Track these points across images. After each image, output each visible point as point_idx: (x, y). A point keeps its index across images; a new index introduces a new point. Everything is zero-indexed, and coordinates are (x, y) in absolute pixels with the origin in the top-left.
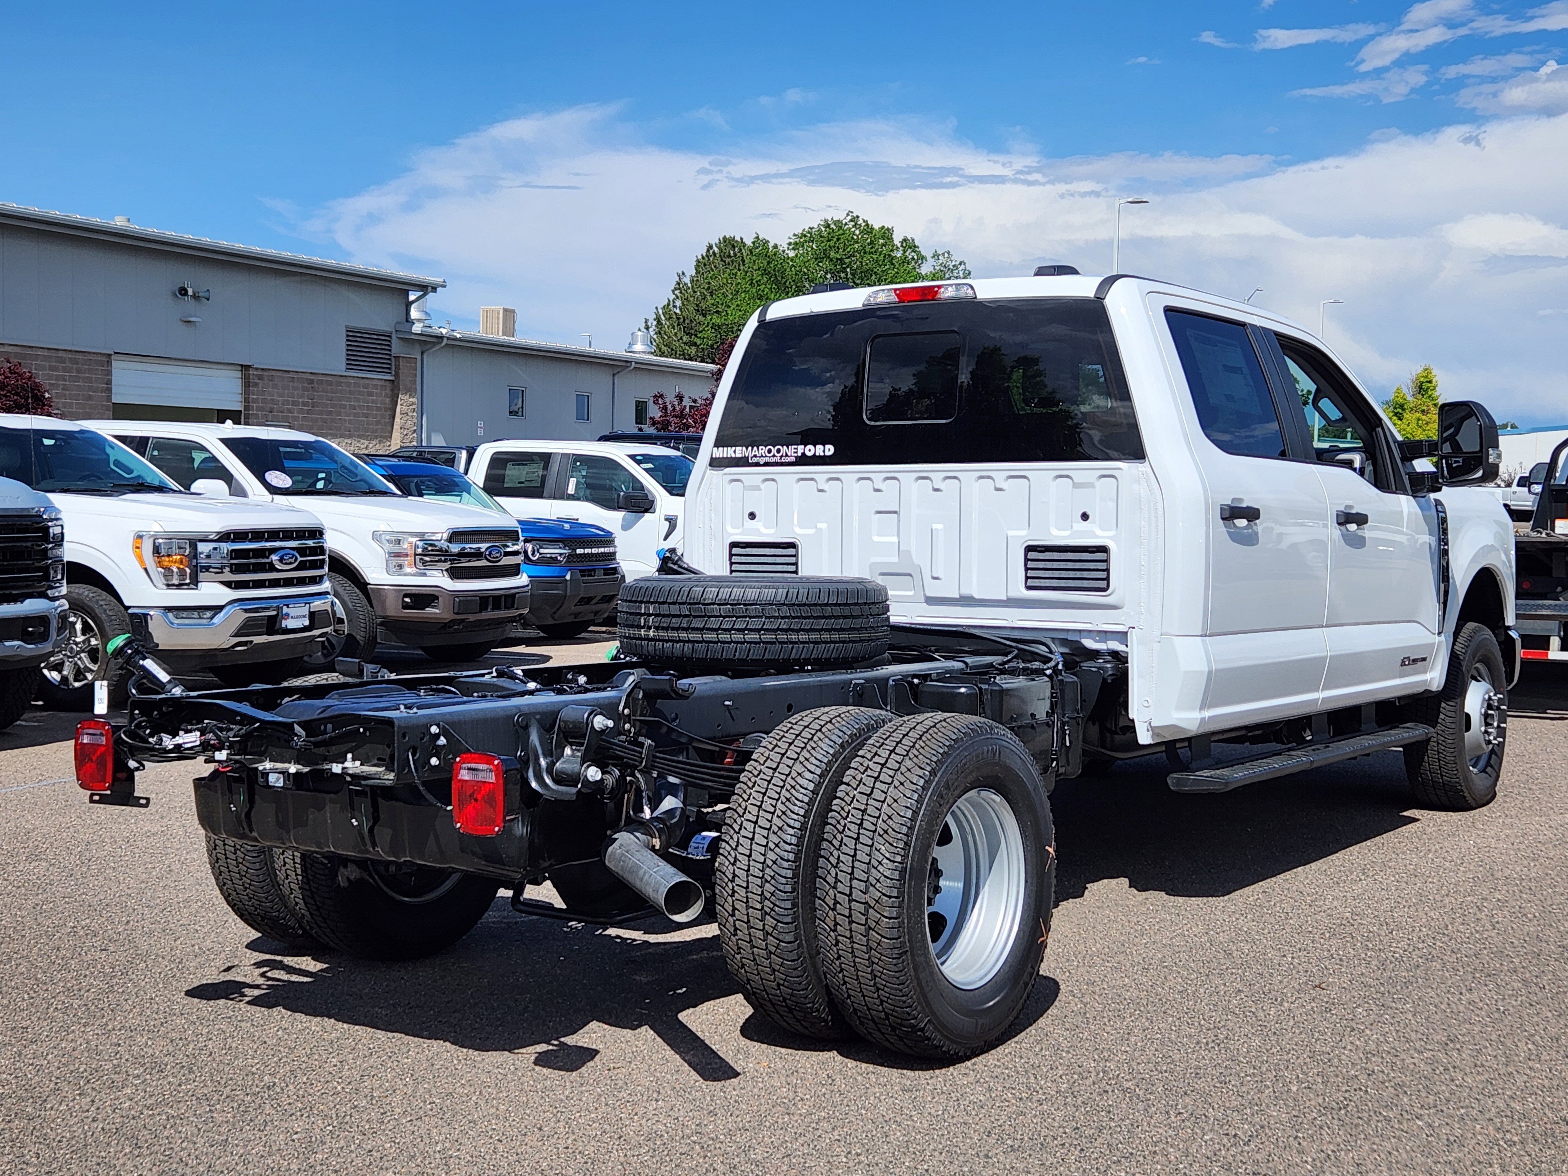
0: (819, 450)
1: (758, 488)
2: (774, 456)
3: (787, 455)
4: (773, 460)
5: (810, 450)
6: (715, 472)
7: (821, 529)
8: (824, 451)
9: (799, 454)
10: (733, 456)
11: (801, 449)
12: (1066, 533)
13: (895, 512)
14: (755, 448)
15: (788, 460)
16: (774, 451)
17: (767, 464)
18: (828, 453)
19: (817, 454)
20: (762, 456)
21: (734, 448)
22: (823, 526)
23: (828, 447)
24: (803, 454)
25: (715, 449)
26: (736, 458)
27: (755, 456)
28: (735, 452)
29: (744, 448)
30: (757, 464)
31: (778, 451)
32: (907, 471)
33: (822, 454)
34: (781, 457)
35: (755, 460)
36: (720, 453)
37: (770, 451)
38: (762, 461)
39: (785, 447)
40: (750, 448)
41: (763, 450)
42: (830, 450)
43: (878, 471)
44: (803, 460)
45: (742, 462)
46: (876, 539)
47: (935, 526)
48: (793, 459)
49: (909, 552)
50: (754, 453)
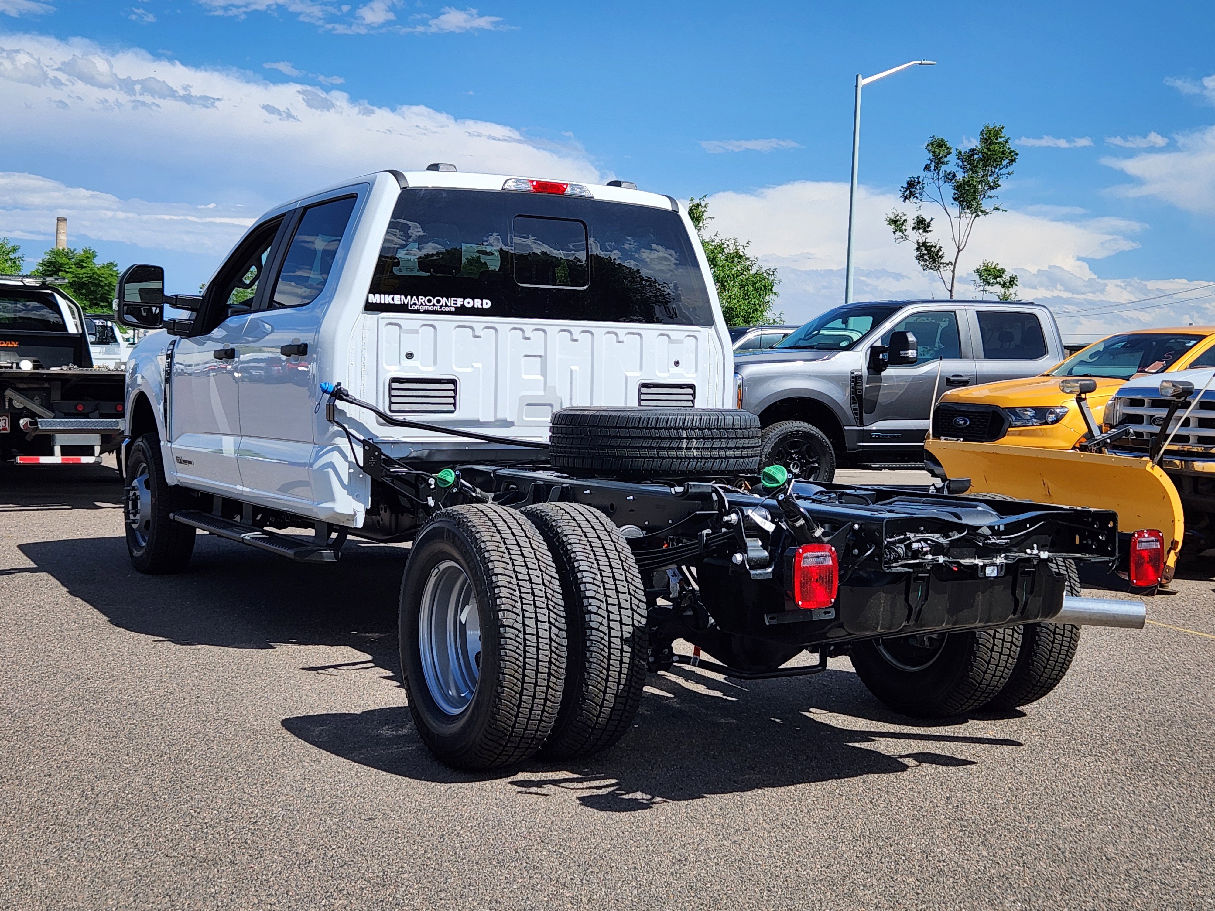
0: (478, 303)
1: (416, 332)
2: (434, 305)
3: (446, 305)
4: (433, 308)
5: (469, 303)
6: (369, 316)
7: (478, 368)
8: (482, 305)
9: (459, 305)
10: (392, 302)
11: (460, 301)
12: (666, 375)
13: (540, 356)
14: (415, 297)
15: (447, 309)
16: (434, 301)
17: (426, 312)
18: (485, 306)
19: (476, 306)
20: (422, 304)
21: (391, 296)
22: (479, 365)
23: (485, 301)
24: (463, 305)
25: (371, 296)
26: (394, 304)
27: (415, 304)
28: (393, 299)
29: (403, 297)
30: (417, 312)
31: (438, 301)
32: (553, 326)
33: (480, 307)
34: (441, 307)
35: (414, 308)
36: (375, 299)
37: (430, 301)
38: (422, 309)
39: (445, 299)
40: (409, 297)
41: (422, 299)
42: (487, 304)
43: (529, 324)
44: (462, 311)
45: (402, 308)
46: (525, 377)
47: (573, 368)
48: (452, 309)
49: (554, 387)
50: (413, 302)
